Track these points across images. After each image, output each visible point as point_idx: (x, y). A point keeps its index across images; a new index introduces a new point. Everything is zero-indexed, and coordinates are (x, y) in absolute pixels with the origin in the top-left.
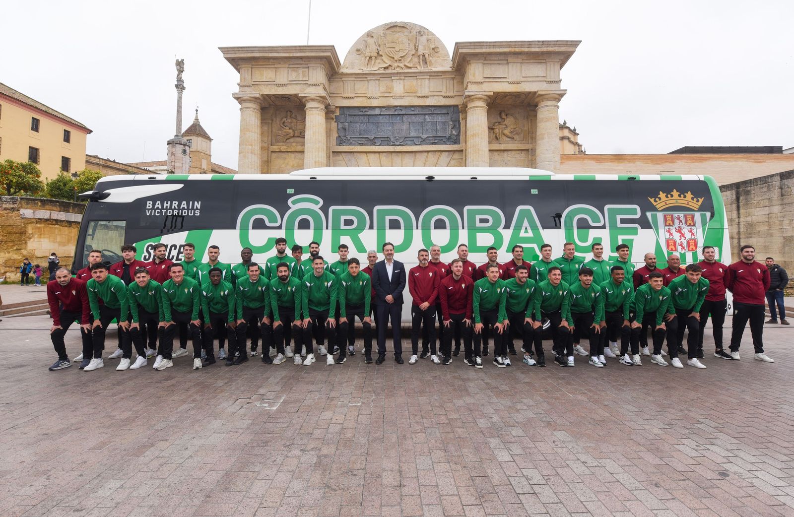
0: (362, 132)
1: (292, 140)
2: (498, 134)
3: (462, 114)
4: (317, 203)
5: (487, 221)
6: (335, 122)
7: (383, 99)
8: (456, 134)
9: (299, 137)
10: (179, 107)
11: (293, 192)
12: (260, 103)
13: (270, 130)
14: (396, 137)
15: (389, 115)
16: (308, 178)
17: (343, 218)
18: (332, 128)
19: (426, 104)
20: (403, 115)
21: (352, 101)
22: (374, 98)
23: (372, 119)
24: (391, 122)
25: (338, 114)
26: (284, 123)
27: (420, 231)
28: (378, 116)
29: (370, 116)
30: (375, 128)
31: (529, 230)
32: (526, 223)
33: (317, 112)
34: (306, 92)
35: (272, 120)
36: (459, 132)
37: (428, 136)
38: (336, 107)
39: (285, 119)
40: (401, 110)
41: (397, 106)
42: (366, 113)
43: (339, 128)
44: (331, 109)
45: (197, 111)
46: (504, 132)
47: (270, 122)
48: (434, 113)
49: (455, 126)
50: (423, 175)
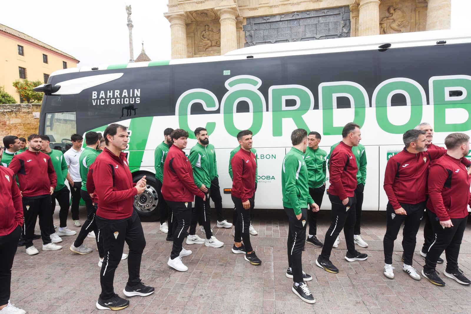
0: (265, 37)
1: (210, 49)
2: (385, 29)
3: (353, 12)
4: (255, 83)
5: (459, 93)
6: (243, 31)
7: (283, 7)
8: (346, 32)
9: (216, 46)
10: (131, 40)
11: (229, 74)
12: (185, 20)
13: (193, 42)
14: (294, 39)
15: (287, 20)
16: (244, 57)
18: (241, 36)
19: (321, 8)
20: (300, 19)
21: (256, 11)
22: (275, 6)
23: (274, 26)
24: (289, 26)
25: (245, 24)
26: (203, 36)
28: (278, 23)
29: (271, 23)
30: (276, 33)
33: (230, 22)
34: (220, 5)
35: (195, 34)
36: (350, 30)
37: (321, 35)
38: (244, 18)
39: (204, 32)
40: (298, 15)
41: (294, 12)
42: (268, 21)
43: (246, 35)
44: (240, 20)
45: (143, 44)
46: (392, 26)
47: (193, 35)
48: (327, 14)
49: (345, 25)
50: (376, 44)
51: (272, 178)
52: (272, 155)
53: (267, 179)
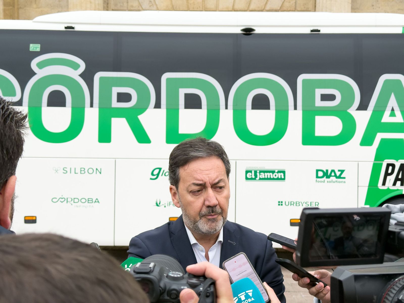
4: (75, 66)
5: (331, 98)
11: (38, 50)
16: (61, 28)
17: (116, 90)
27: (230, 112)
31: (398, 113)
32: (393, 102)
50: (237, 26)
51: (95, 202)
52: (97, 169)
53: (88, 203)
